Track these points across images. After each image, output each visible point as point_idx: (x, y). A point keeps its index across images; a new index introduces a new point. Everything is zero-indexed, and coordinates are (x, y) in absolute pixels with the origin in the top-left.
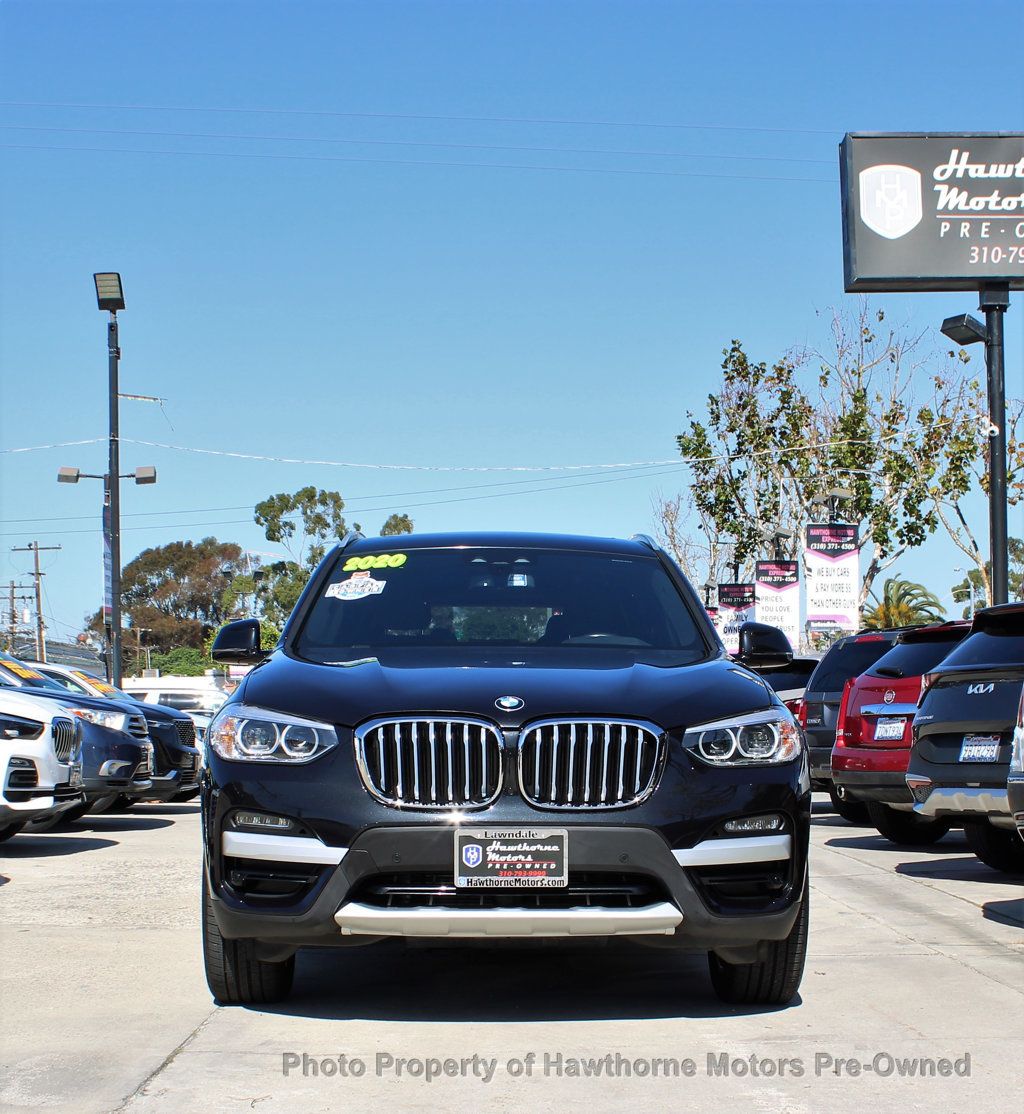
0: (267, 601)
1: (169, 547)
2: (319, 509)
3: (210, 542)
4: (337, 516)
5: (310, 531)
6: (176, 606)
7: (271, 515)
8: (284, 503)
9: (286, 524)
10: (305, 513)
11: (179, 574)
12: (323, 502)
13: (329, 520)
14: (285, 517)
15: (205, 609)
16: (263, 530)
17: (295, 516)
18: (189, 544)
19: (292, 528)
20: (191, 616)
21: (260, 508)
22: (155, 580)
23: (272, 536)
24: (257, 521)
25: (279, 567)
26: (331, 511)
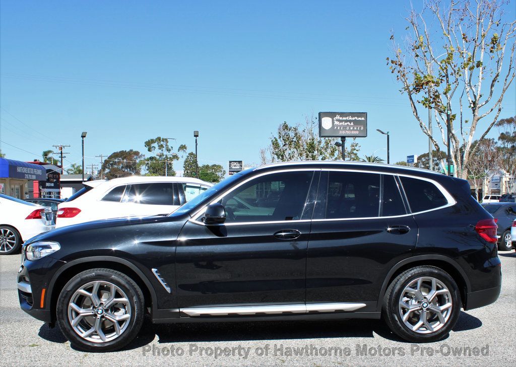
0: (148, 167)
1: (121, 152)
2: (162, 143)
3: (131, 151)
4: (166, 145)
5: (160, 149)
6: (122, 167)
7: (149, 144)
8: (152, 141)
9: (153, 147)
10: (158, 144)
11: (123, 159)
12: (163, 141)
13: (164, 146)
14: (152, 145)
15: (130, 168)
16: (147, 149)
17: (156, 145)
18: (126, 151)
19: (155, 148)
20: (126, 170)
21: (146, 143)
22: (117, 160)
23: (149, 150)
24: (145, 146)
25: (151, 158)
26: (165, 144)
